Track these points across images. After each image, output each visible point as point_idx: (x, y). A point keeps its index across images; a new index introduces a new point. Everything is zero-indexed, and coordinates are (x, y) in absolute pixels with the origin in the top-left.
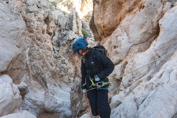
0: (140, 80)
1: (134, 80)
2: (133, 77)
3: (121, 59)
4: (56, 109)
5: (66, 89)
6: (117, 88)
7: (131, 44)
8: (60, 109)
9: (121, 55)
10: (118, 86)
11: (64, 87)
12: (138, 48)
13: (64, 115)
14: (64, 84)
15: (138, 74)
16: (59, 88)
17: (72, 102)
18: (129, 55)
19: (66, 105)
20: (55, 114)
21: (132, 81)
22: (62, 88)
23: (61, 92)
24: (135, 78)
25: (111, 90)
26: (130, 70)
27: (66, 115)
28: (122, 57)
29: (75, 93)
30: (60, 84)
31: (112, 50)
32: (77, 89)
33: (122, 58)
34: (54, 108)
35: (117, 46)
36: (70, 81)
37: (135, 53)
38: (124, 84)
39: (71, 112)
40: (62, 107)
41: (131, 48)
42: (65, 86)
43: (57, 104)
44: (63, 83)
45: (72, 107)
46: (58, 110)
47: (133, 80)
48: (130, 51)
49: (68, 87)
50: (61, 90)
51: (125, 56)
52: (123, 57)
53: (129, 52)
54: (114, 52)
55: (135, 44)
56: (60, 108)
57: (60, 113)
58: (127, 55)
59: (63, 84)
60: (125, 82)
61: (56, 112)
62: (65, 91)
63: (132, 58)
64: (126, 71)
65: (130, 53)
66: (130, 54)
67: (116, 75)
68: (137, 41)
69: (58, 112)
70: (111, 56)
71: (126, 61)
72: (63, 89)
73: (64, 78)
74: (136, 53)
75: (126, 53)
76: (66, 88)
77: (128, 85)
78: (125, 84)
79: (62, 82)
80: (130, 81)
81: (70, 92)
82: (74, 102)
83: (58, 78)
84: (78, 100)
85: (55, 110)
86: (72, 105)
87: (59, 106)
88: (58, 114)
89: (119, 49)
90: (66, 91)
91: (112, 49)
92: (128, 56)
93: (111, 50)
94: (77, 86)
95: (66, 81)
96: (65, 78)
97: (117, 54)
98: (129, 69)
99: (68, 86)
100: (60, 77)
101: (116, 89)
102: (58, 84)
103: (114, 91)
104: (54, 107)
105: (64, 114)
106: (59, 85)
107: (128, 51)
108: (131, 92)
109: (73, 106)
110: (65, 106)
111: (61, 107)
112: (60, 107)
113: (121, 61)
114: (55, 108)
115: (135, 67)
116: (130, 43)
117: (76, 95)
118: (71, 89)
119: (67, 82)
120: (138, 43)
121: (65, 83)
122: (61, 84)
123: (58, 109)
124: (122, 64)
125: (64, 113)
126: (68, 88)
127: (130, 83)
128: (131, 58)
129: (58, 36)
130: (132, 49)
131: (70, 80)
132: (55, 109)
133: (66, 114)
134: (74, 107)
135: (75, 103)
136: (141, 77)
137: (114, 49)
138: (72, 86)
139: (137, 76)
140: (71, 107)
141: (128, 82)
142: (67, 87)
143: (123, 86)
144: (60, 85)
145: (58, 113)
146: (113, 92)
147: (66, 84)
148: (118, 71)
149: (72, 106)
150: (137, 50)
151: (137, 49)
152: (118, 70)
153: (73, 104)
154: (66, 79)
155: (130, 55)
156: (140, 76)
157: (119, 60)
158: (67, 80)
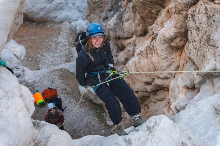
4: (52, 15)
8: (60, 14)
13: (70, 29)
17: (92, 4)
19: (74, 4)
20: (50, 26)
27: (76, 30)
34: (45, 13)
40: (64, 9)
43: (53, 3)
45: (92, 15)
46: (55, 17)
56: (60, 12)
57: (61, 22)
61: (52, 22)
69: (56, 20)
82: (98, 5)
84: (108, 4)
85: (48, 17)
86: (90, 10)
87: (57, 7)
88: (56, 26)
104: (46, 11)
105: (70, 26)
109: (94, 14)
110: (70, 8)
111: (61, 9)
112: (59, 10)
114: (48, 13)
123: (56, 15)
125: (70, 23)
132: (49, 15)
133: (76, 27)
134: (95, 16)
135: (98, 8)
140: (89, 15)
145: (55, 23)
149: (90, 13)
153: (94, 9)
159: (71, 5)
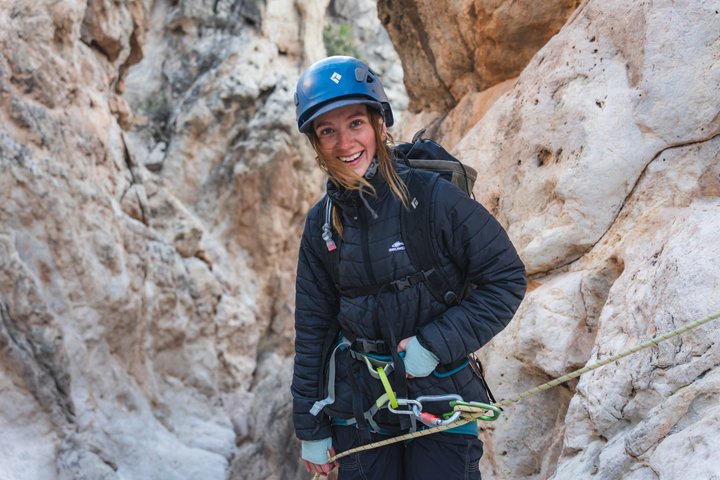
0: (702, 384)
1: (661, 386)
2: (655, 361)
3: (583, 242)
5: (200, 431)
6: (546, 438)
7: (652, 143)
9: (584, 209)
10: (554, 421)
11: (187, 413)
12: (698, 168)
14: (186, 398)
15: (687, 348)
16: (153, 423)
18: (635, 212)
21: (649, 389)
22: (170, 421)
23: (161, 449)
24: (669, 373)
25: (502, 448)
26: (639, 318)
28: (589, 223)
29: (259, 463)
30: (162, 394)
31: (522, 173)
32: (275, 434)
33: (587, 231)
35: (560, 152)
36: (230, 380)
37: (678, 201)
38: (592, 409)
41: (653, 167)
42: (191, 409)
44: (179, 390)
47: (656, 384)
48: (643, 186)
49: (215, 419)
50: (162, 433)
51: (608, 217)
52: (591, 228)
53: (636, 195)
54: (532, 187)
55: (684, 140)
58: (620, 213)
59: (181, 398)
60: (599, 394)
62: (190, 444)
63: (653, 235)
64: (612, 325)
65: (640, 203)
66: (642, 209)
67: (541, 346)
68: (698, 122)
70: (514, 214)
71: (610, 251)
72: (177, 429)
73: (187, 355)
74: (686, 203)
75: (618, 201)
76: (199, 422)
77: (619, 415)
78: (599, 407)
79: (171, 385)
80: (633, 391)
81: (228, 452)
83: (151, 352)
89: (570, 171)
90: (201, 447)
91: (524, 167)
92: (628, 224)
93: (515, 178)
94: (274, 416)
95: (201, 374)
96: (197, 358)
97: (554, 207)
98: (632, 308)
99: (214, 413)
100: (159, 350)
101: (538, 440)
102: (147, 396)
103: (523, 457)
106: (154, 404)
107: (630, 189)
108: (637, 465)
113: (577, 252)
115: (674, 294)
116: (649, 130)
117: (264, 473)
118: (237, 430)
119: (209, 382)
120: (698, 135)
121: (195, 390)
122: (169, 394)
124: (585, 273)
126: (210, 426)
127: (631, 406)
128: (646, 236)
129: (158, 63)
130: (659, 174)
131: (229, 373)
136: (711, 365)
137: (535, 166)
138: (241, 410)
139: (680, 356)
141: (620, 401)
142: (207, 419)
143: (585, 424)
144: (161, 400)
146: (518, 460)
147: (204, 397)
148: (555, 323)
150: (690, 184)
151: (692, 174)
152: (557, 316)
154: (201, 362)
155: (645, 213)
156: (706, 360)
157: (568, 242)
158: (208, 369)
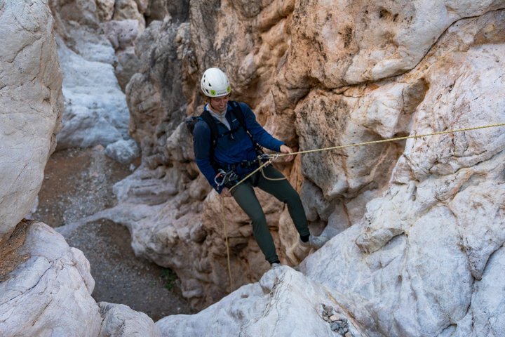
0: (478, 169)
1: (454, 165)
2: (452, 153)
3: (406, 68)
4: (75, 137)
5: (95, 51)
6: (375, 161)
7: (453, 16)
8: (88, 134)
9: (408, 51)
10: (380, 153)
11: (85, 41)
12: (475, 31)
13: (106, 156)
14: (83, 32)
15: (471, 150)
16: (68, 51)
17: (137, 114)
18: (437, 53)
19: (107, 117)
20: (74, 155)
21: (447, 164)
22: (76, 48)
23: (76, 66)
24: (459, 159)
25: (351, 165)
26: (441, 122)
27: (116, 157)
28: (411, 59)
29: (147, 86)
30: (69, 32)
31: (369, 20)
32: (157, 72)
33: (409, 63)
34: (64, 135)
35: (396, 15)
36: (102, 13)
37: (461, 49)
38: (413, 168)
39: (131, 146)
40: (93, 127)
41: (450, 30)
42: (87, 38)
43: (75, 118)
44: (78, 28)
45: (139, 130)
46: (80, 140)
47: (450, 163)
48: (444, 39)
49: (101, 42)
50: (74, 57)
51: (421, 56)
52: (412, 61)
53: (439, 44)
54: (377, 31)
55: (471, 16)
56: (87, 131)
57: (91, 147)
58: (428, 54)
59: (81, 32)
60: (418, 161)
61: (75, 148)
62: (90, 59)
63: (447, 69)
64: (424, 122)
65: (441, 49)
66: (443, 53)
67: (380, 124)
68: (481, 7)
69: (82, 144)
70: (363, 44)
71: (421, 75)
72: (81, 51)
73: (78, 6)
74: (466, 50)
75: (427, 47)
76: (93, 45)
77: (428, 172)
78: (418, 168)
79: (73, 26)
80: (436, 162)
82: (147, 115)
83: (58, 8)
84: (163, 112)
85: (69, 140)
86: (135, 123)
87: (81, 123)
88: (83, 154)
89: (403, 31)
90: (97, 60)
91: (371, 16)
92: (433, 60)
93: (363, 20)
95: (89, 16)
96: (84, 7)
97: (391, 48)
98: (437, 116)
99: (100, 39)
100: (62, 5)
101: (370, 162)
102: (61, 36)
103: (362, 168)
104: (64, 132)
105: (106, 151)
106: (66, 39)
107: (435, 41)
108: (440, 204)
109: (142, 129)
110: (103, 123)
111: (89, 126)
112: (86, 128)
113: (400, 73)
114: (68, 135)
115: (466, 121)
116: (452, 9)
117: (152, 92)
118: (114, 47)
119: (94, 20)
120: (479, 13)
121: (87, 26)
122: (72, 31)
123: (80, 137)
124: (406, 85)
125: (105, 146)
126: (99, 47)
127: (434, 168)
128: (443, 69)
130: (453, 34)
131: (101, 9)
132: (69, 137)
133: (115, 152)
134: (144, 132)
135: (147, 119)
136: (483, 159)
137: (377, 17)
139: (466, 153)
140: (135, 131)
141: (429, 166)
142: (97, 43)
143: (408, 173)
144: (69, 36)
145: (81, 148)
146: (359, 170)
147: (92, 30)
148: (389, 113)
149: (136, 128)
150: (469, 40)
151: (471, 33)
152: (390, 109)
153: (142, 122)
154: (87, 9)
155: (443, 55)
156: (481, 157)
157: (398, 68)
158: (91, 12)
159: (103, 119)
